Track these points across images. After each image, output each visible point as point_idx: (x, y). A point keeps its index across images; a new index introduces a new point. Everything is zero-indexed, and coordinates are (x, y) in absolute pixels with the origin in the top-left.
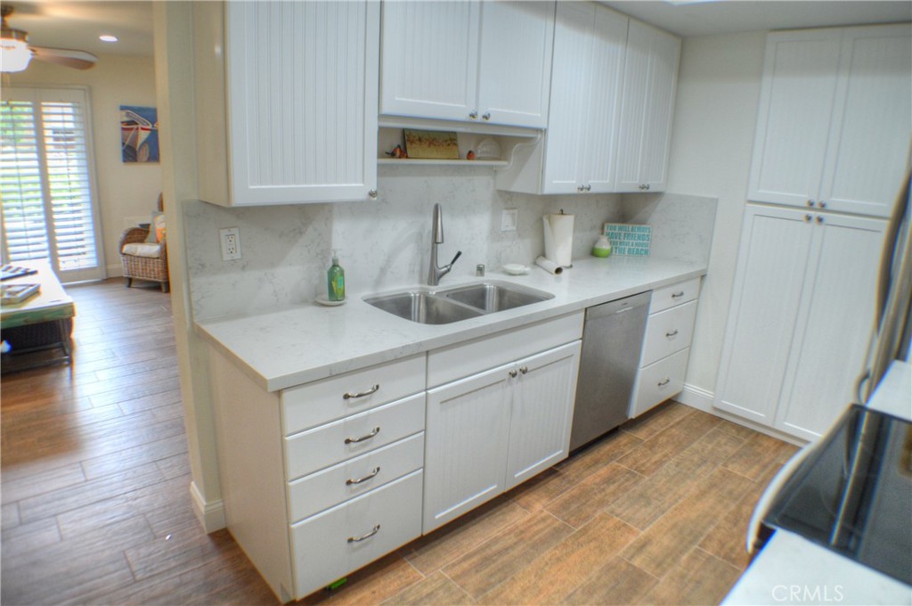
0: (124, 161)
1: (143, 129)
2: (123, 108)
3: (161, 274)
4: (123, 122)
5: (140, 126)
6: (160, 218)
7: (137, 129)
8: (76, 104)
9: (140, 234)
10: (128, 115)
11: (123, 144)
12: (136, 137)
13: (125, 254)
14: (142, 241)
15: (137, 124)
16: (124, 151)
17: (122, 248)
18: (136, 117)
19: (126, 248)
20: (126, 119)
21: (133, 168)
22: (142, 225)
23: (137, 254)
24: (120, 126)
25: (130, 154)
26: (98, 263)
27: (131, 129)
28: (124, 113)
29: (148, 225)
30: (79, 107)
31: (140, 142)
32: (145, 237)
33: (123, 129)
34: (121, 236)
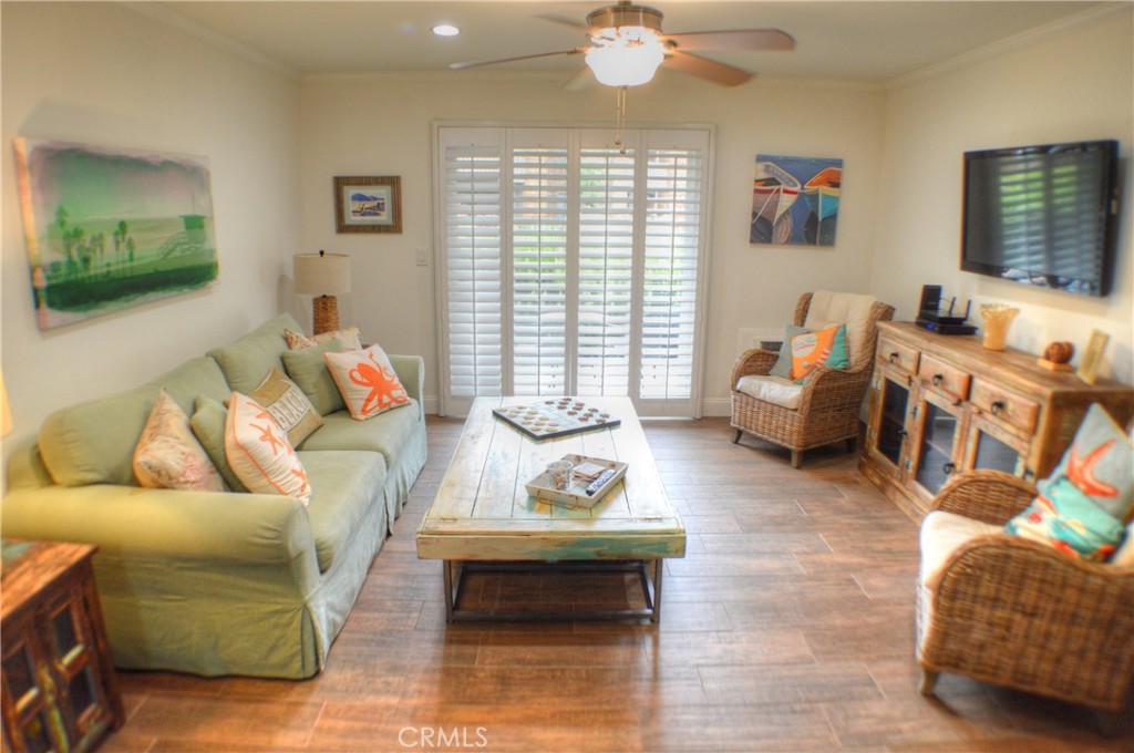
0: (752, 241)
1: (786, 191)
2: (760, 159)
3: (795, 437)
4: (757, 181)
5: (782, 187)
6: (800, 340)
7: (778, 191)
8: (694, 153)
9: (765, 360)
10: (767, 169)
11: (754, 214)
12: (775, 204)
13: (739, 392)
14: (765, 372)
15: (779, 184)
16: (753, 225)
17: (737, 381)
18: (779, 172)
19: (743, 383)
20: (762, 175)
21: (765, 253)
22: (766, 345)
23: (761, 396)
24: (752, 187)
25: (762, 231)
26: (692, 393)
27: (770, 191)
28: (761, 166)
29: (777, 346)
30: (697, 157)
31: (780, 211)
32: (771, 366)
33: (757, 191)
34: (737, 360)
